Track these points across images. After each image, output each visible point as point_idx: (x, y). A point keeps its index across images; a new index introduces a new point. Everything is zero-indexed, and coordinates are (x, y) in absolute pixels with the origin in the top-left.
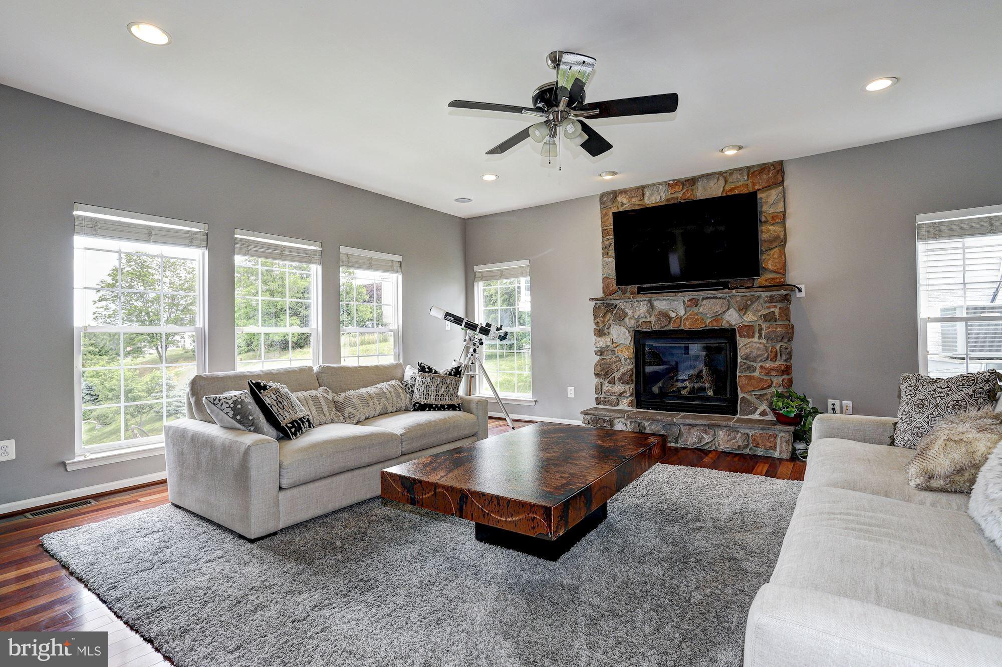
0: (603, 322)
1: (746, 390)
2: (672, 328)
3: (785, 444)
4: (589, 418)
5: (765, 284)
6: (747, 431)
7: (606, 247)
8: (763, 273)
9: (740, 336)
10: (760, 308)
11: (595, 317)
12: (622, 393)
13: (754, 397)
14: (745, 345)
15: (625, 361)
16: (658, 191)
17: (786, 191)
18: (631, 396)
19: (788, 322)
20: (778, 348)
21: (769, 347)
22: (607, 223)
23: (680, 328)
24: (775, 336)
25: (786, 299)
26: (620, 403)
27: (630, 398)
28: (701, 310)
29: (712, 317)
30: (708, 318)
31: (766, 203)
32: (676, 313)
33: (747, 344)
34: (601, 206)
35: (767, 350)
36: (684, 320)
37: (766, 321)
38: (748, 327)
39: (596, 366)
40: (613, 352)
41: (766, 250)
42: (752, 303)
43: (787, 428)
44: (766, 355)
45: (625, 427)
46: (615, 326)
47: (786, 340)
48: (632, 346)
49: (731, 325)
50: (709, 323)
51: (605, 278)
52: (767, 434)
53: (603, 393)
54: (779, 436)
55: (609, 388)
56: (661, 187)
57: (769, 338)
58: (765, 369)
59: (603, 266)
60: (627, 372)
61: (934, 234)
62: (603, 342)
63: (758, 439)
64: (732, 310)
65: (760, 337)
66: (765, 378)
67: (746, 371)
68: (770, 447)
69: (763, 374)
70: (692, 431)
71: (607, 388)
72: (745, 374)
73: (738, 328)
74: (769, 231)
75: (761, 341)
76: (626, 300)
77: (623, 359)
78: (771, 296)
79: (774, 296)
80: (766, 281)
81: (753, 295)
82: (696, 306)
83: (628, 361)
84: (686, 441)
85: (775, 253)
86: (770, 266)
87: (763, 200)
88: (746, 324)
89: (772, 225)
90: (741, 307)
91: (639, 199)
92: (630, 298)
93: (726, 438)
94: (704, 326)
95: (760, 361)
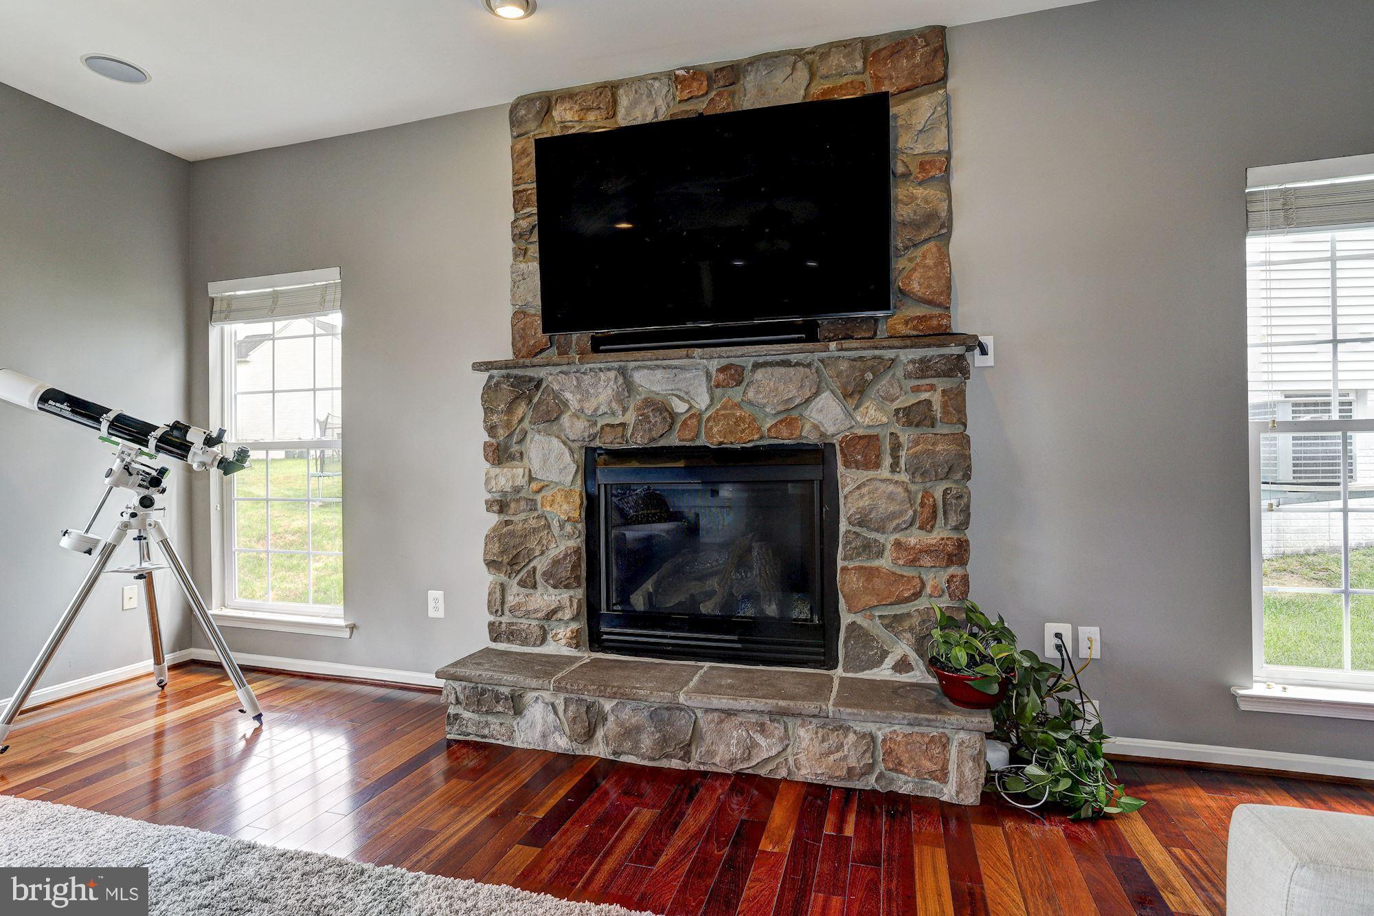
0: (508, 424)
1: (860, 606)
2: (677, 443)
3: (971, 764)
4: (459, 689)
5: (903, 330)
6: (871, 727)
7: (521, 235)
8: (898, 304)
9: (847, 465)
10: (895, 391)
11: (488, 411)
12: (554, 612)
13: (878, 621)
14: (859, 488)
15: (562, 527)
16: (650, 95)
17: (953, 103)
18: (573, 619)
19: (962, 428)
20: (938, 494)
21: (916, 493)
22: (525, 175)
23: (698, 443)
24: (934, 465)
25: (959, 367)
26: (549, 637)
27: (574, 626)
28: (751, 394)
29: (779, 413)
30: (766, 415)
31: (909, 127)
32: (688, 402)
33: (864, 484)
34: (512, 131)
35: (911, 501)
36: (708, 420)
37: (909, 423)
38: (866, 441)
39: (488, 538)
40: (532, 505)
41: (906, 248)
42: (877, 376)
43: (976, 720)
44: (911, 513)
45: (552, 716)
46: (537, 437)
47: (959, 476)
48: (578, 490)
49: (823, 435)
50: (769, 430)
51: (520, 314)
52: (923, 735)
53: (507, 612)
54: (955, 743)
55: (521, 599)
56: (657, 84)
57: (917, 470)
58: (906, 549)
59: (514, 282)
60: (566, 556)
61: (1286, 218)
62: (509, 477)
63: (900, 751)
64: (826, 395)
65: (894, 467)
66: (909, 572)
67: (859, 555)
68: (931, 773)
69: (901, 562)
70: (726, 726)
71: (517, 599)
72: (857, 564)
73: (841, 442)
74: (913, 198)
75: (896, 477)
76: (565, 368)
77: (555, 524)
78: (922, 361)
79: (929, 361)
80: (906, 323)
81: (880, 357)
82: (739, 383)
83: (568, 528)
84: (711, 753)
85: (929, 255)
86: (915, 286)
87: (900, 122)
88: (860, 432)
89: (920, 184)
90: (850, 389)
91: (604, 113)
92: (574, 363)
93: (817, 748)
94: (756, 437)
95: (895, 529)
